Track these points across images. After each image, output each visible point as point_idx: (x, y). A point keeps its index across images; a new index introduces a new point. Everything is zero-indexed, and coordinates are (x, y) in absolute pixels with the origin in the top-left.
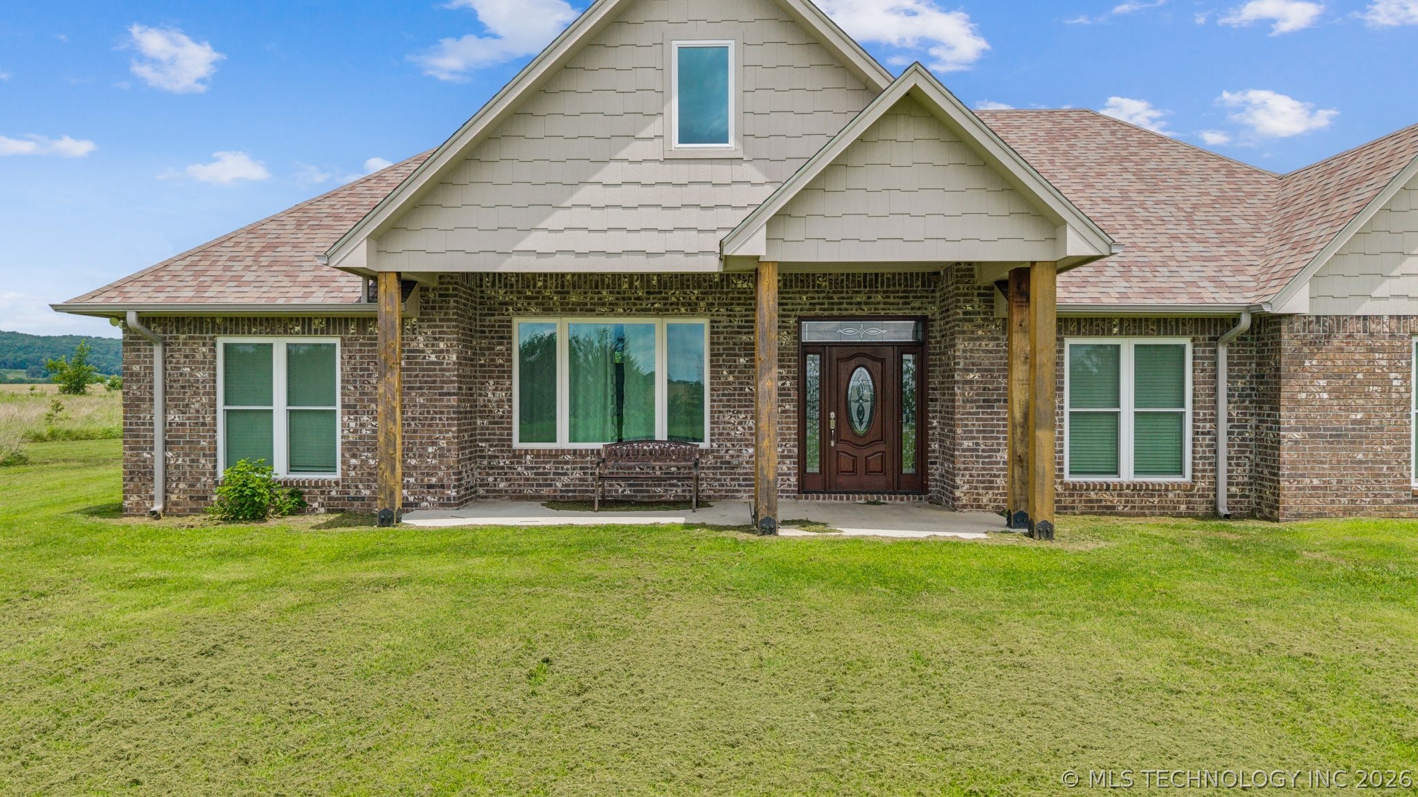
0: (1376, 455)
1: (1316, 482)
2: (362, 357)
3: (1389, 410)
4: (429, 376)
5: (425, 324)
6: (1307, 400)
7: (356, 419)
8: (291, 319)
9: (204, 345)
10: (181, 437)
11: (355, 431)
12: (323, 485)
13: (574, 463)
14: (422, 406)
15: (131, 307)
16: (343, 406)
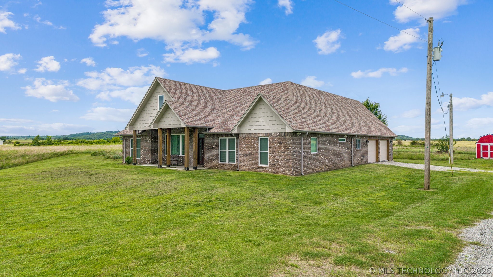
0: (253, 159)
1: (244, 164)
3: (255, 151)
4: (148, 144)
6: (242, 149)
7: (142, 150)
9: (129, 140)
10: (127, 152)
12: (139, 160)
14: (148, 148)
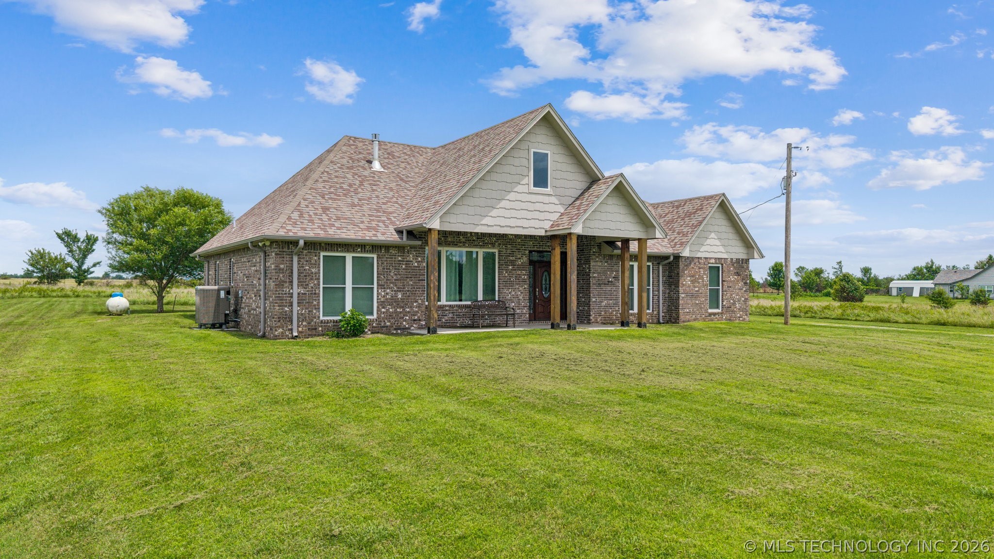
0: (701, 301)
1: (687, 310)
2: (387, 264)
3: (704, 287)
4: (414, 272)
5: (413, 250)
6: (685, 284)
7: (384, 291)
8: (356, 245)
9: (316, 256)
10: (304, 300)
11: (384, 297)
12: (371, 321)
13: (449, 310)
14: (412, 285)
15: (302, 238)
16: (378, 285)
